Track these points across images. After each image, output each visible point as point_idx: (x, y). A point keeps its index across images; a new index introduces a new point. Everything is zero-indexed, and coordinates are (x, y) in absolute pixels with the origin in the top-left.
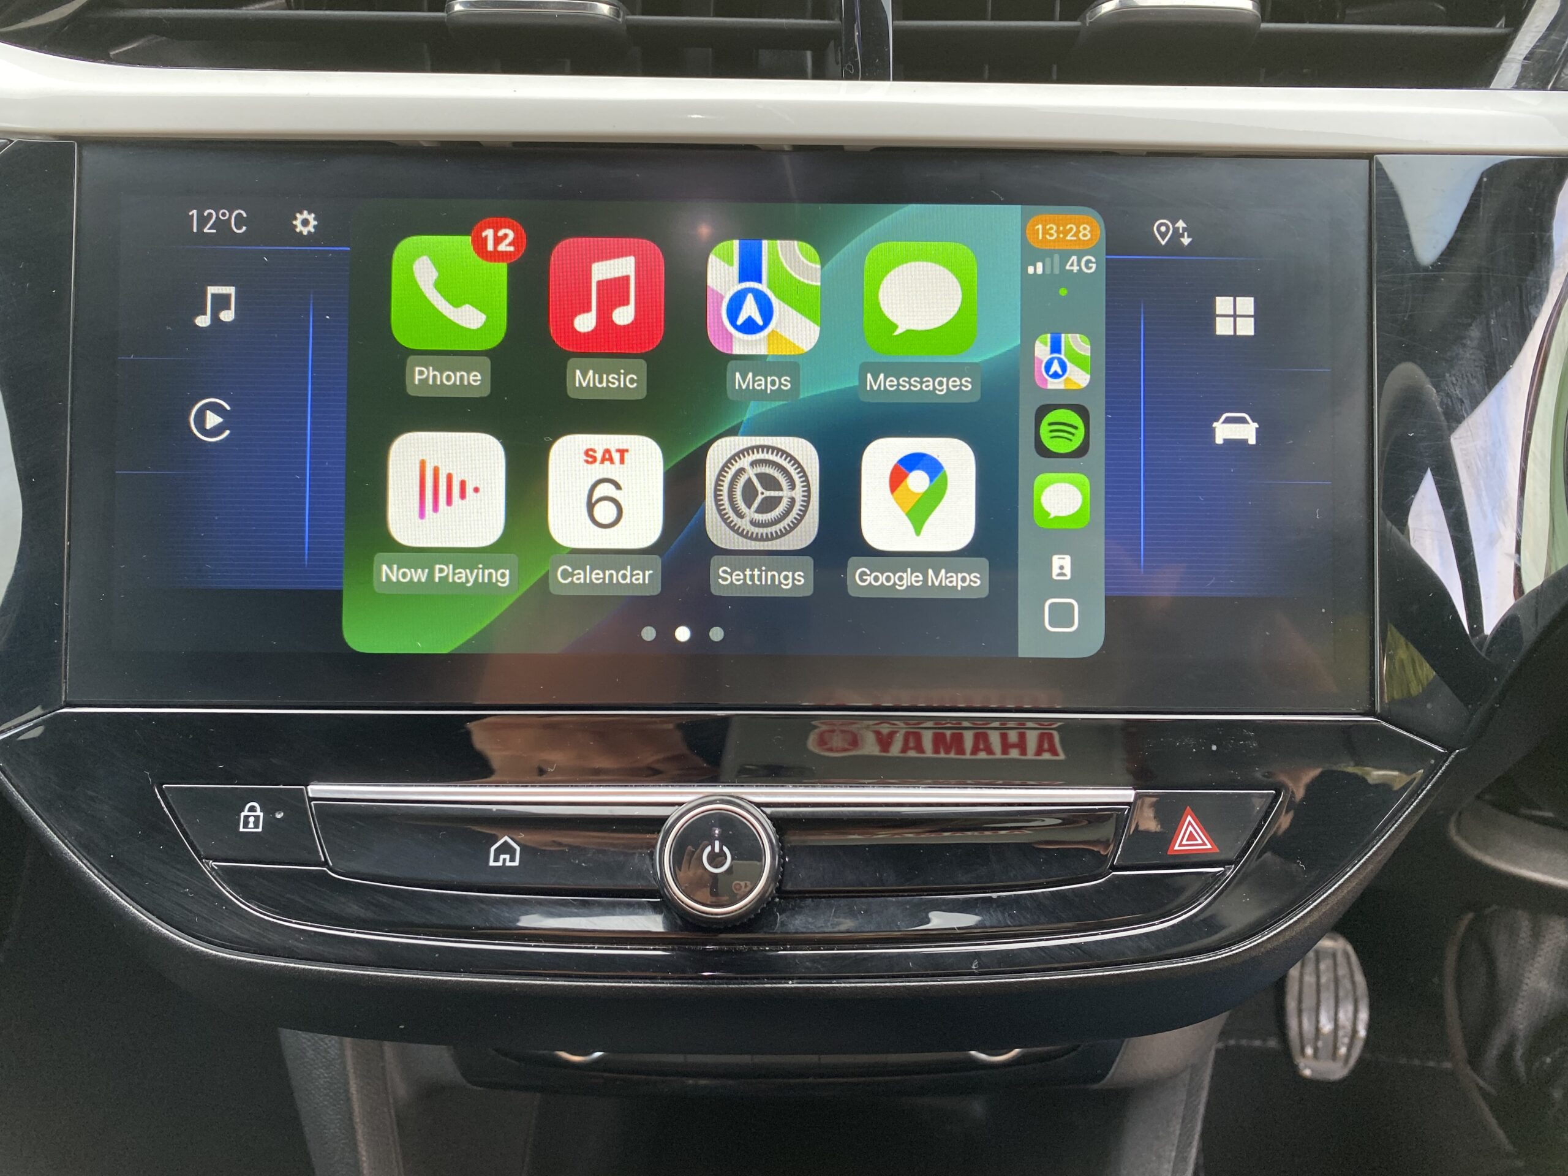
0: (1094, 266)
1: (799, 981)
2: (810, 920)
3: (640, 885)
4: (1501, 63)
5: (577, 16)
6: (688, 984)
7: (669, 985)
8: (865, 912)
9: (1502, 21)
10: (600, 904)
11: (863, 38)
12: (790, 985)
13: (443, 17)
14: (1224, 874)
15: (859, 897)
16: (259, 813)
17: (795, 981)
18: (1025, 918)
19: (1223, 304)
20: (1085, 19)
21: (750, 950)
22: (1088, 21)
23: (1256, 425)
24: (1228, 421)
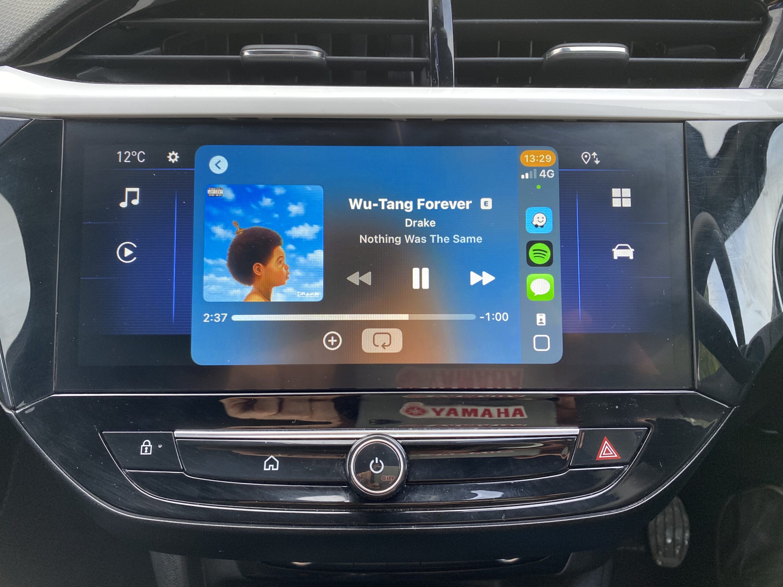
0: (553, 175)
1: (417, 526)
2: (422, 496)
3: (338, 479)
4: (744, 76)
5: (304, 58)
6: (363, 528)
7: (353, 529)
8: (449, 491)
9: (744, 56)
10: (319, 489)
11: (440, 66)
12: (413, 528)
13: (239, 58)
14: (623, 469)
15: (446, 484)
16: (150, 445)
17: (415, 526)
18: (527, 493)
19: (616, 192)
20: (546, 56)
21: (393, 511)
22: (547, 57)
23: (633, 250)
24: (620, 248)
